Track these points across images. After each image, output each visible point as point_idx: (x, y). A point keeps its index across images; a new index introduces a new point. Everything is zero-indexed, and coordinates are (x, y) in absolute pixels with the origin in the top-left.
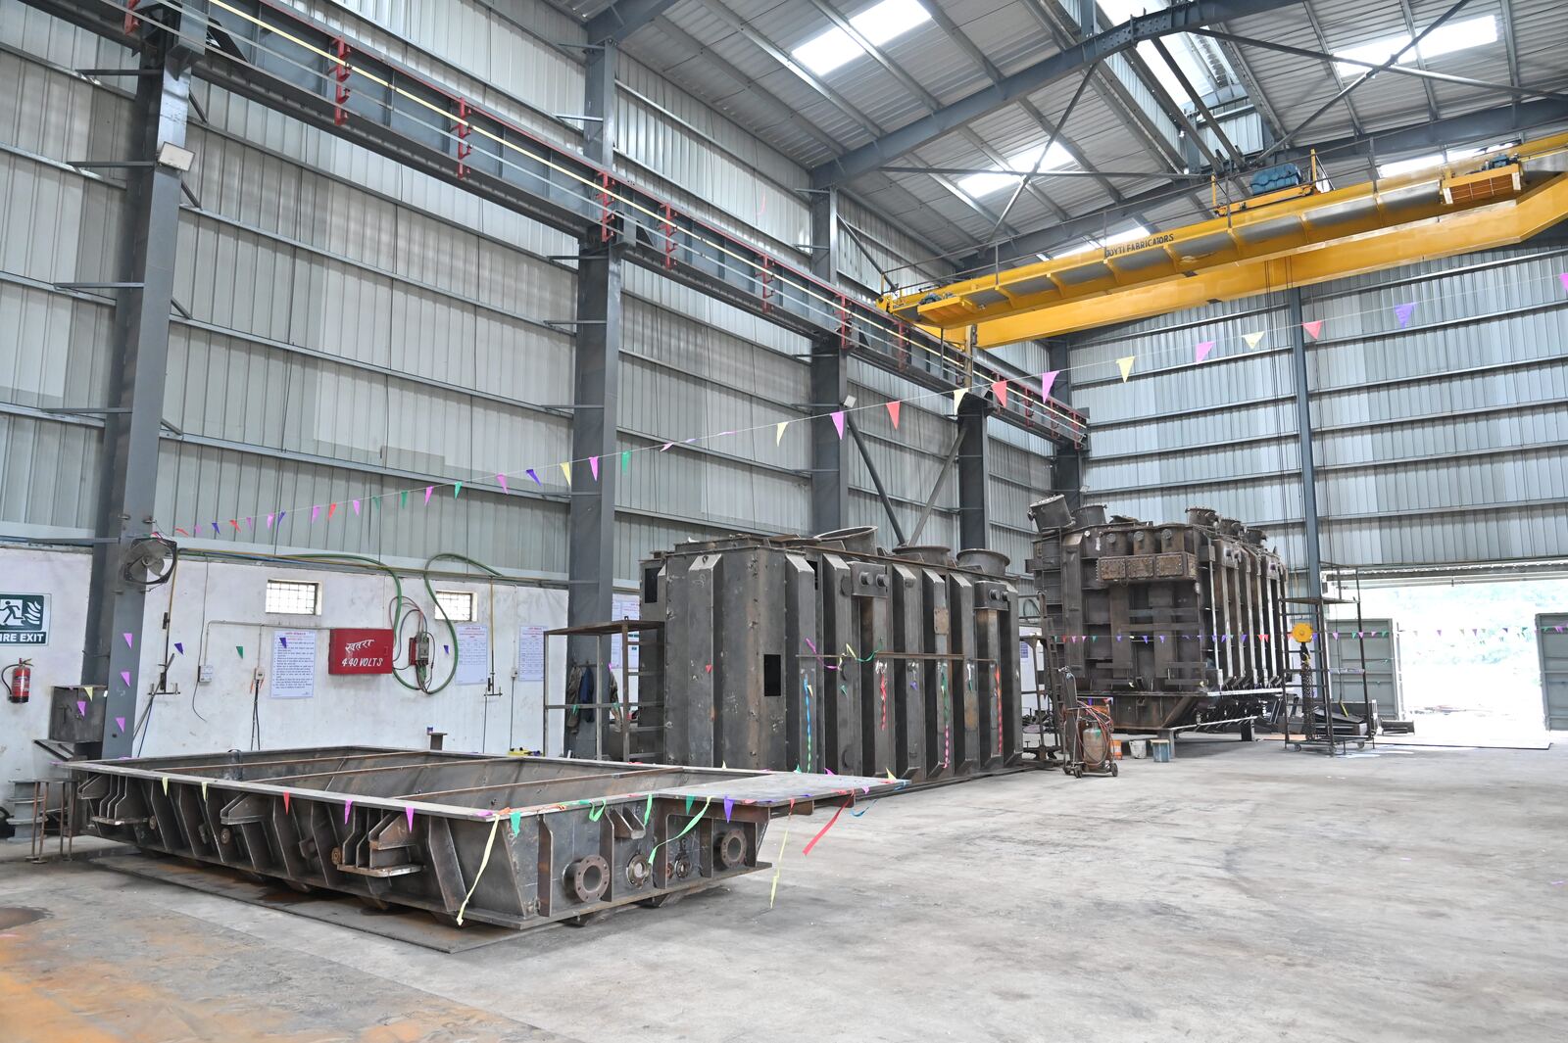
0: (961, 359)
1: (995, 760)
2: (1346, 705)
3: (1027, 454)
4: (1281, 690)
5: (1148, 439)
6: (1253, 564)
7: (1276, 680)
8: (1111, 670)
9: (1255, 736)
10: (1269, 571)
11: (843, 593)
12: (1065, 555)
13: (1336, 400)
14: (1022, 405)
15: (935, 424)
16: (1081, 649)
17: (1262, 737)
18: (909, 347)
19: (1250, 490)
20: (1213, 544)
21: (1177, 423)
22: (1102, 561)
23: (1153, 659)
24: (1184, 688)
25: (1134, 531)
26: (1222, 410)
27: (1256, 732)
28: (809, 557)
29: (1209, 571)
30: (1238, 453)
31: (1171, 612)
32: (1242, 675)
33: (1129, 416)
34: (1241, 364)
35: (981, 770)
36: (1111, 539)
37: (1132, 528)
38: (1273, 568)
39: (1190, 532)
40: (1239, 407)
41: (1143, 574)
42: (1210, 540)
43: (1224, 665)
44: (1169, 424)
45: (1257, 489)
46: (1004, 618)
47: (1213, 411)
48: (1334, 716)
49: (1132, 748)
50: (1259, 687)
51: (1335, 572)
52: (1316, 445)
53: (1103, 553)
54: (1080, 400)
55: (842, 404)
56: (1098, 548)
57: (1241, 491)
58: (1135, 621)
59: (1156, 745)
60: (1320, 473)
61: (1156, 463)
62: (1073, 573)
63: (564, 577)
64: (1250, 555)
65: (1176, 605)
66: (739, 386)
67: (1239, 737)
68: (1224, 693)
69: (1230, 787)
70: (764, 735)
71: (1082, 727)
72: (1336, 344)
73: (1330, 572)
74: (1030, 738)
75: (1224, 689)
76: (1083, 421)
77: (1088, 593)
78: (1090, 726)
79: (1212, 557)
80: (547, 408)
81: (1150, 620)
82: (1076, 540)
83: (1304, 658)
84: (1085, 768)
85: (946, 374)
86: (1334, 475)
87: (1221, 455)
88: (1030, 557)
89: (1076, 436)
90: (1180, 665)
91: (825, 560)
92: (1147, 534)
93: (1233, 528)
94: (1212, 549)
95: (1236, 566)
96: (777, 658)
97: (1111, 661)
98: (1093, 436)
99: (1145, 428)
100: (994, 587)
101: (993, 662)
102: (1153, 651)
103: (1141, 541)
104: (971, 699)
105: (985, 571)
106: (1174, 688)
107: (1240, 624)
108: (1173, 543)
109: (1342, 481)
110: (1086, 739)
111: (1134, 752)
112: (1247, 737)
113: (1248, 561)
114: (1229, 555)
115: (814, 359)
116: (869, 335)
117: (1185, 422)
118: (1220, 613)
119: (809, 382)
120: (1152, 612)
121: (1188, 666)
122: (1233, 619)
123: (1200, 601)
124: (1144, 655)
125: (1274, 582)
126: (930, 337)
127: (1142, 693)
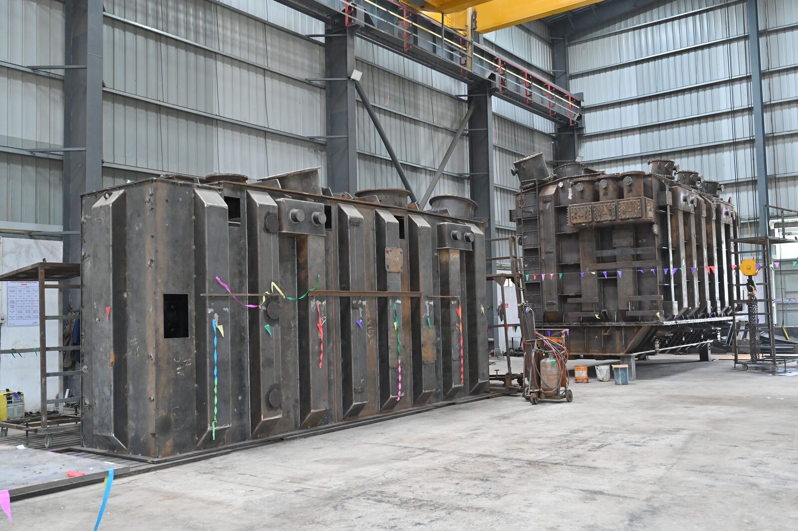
0: (464, 42)
1: (457, 389)
2: (788, 329)
3: (532, 131)
4: (731, 318)
5: (631, 116)
6: (709, 210)
7: (728, 310)
8: (580, 304)
9: (711, 356)
10: (724, 216)
11: (267, 230)
12: (541, 204)
13: (784, 77)
14: (523, 87)
15: (449, 103)
16: (555, 285)
17: (717, 357)
18: (415, 30)
19: (712, 156)
20: (670, 190)
21: (654, 103)
22: (571, 208)
23: (616, 293)
24: (643, 319)
25: (599, 180)
26: (690, 90)
27: (712, 353)
28: (228, 193)
29: (666, 214)
30: (703, 125)
31: (632, 251)
32: (697, 306)
33: (616, 98)
34: (706, 51)
35: (444, 400)
36: (579, 187)
37: (598, 177)
38: (727, 214)
39: (650, 179)
40: (704, 87)
41: (607, 218)
42: (667, 187)
43: (679, 298)
44: (648, 104)
45: (719, 154)
46: (468, 258)
47: (683, 91)
48: (777, 337)
49: (598, 372)
50: (713, 316)
51: (780, 220)
52: (767, 116)
53: (573, 201)
54: (576, 87)
55: (349, 78)
56: (570, 197)
57: (705, 157)
58: (601, 260)
59: (617, 369)
60: (770, 139)
61: (637, 136)
62: (549, 220)
63: (58, 228)
64: (706, 201)
65: (637, 245)
66: (252, 60)
67: (697, 357)
68: (679, 322)
69: (672, 413)
70: (163, 379)
71: (539, 357)
72: (785, 30)
73: (776, 221)
74: (498, 367)
75: (680, 318)
76: (578, 103)
77: (561, 237)
78: (547, 356)
79: (669, 201)
80: (33, 68)
81: (614, 259)
82: (551, 191)
83: (750, 290)
84: (541, 396)
85: (451, 57)
86: (781, 140)
87: (689, 127)
88: (513, 208)
89: (573, 115)
90: (639, 298)
91: (248, 196)
92: (611, 182)
93: (691, 179)
94: (669, 194)
95: (692, 211)
96: (184, 298)
97: (580, 296)
98: (587, 116)
99: (629, 108)
100: (455, 228)
101: (454, 299)
102: (616, 286)
103: (606, 189)
104: (428, 334)
105: (451, 214)
106: (634, 319)
107: (695, 262)
108: (634, 189)
109: (788, 145)
110: (542, 369)
111: (600, 376)
112: (704, 358)
113: (704, 207)
114: (685, 200)
115: (327, 38)
116: (375, 17)
117: (661, 101)
118: (676, 252)
119: (323, 61)
120: (616, 252)
121: (646, 299)
122: (689, 258)
123: (658, 241)
124: (609, 290)
125: (727, 227)
126: (433, 22)
127: (607, 324)
